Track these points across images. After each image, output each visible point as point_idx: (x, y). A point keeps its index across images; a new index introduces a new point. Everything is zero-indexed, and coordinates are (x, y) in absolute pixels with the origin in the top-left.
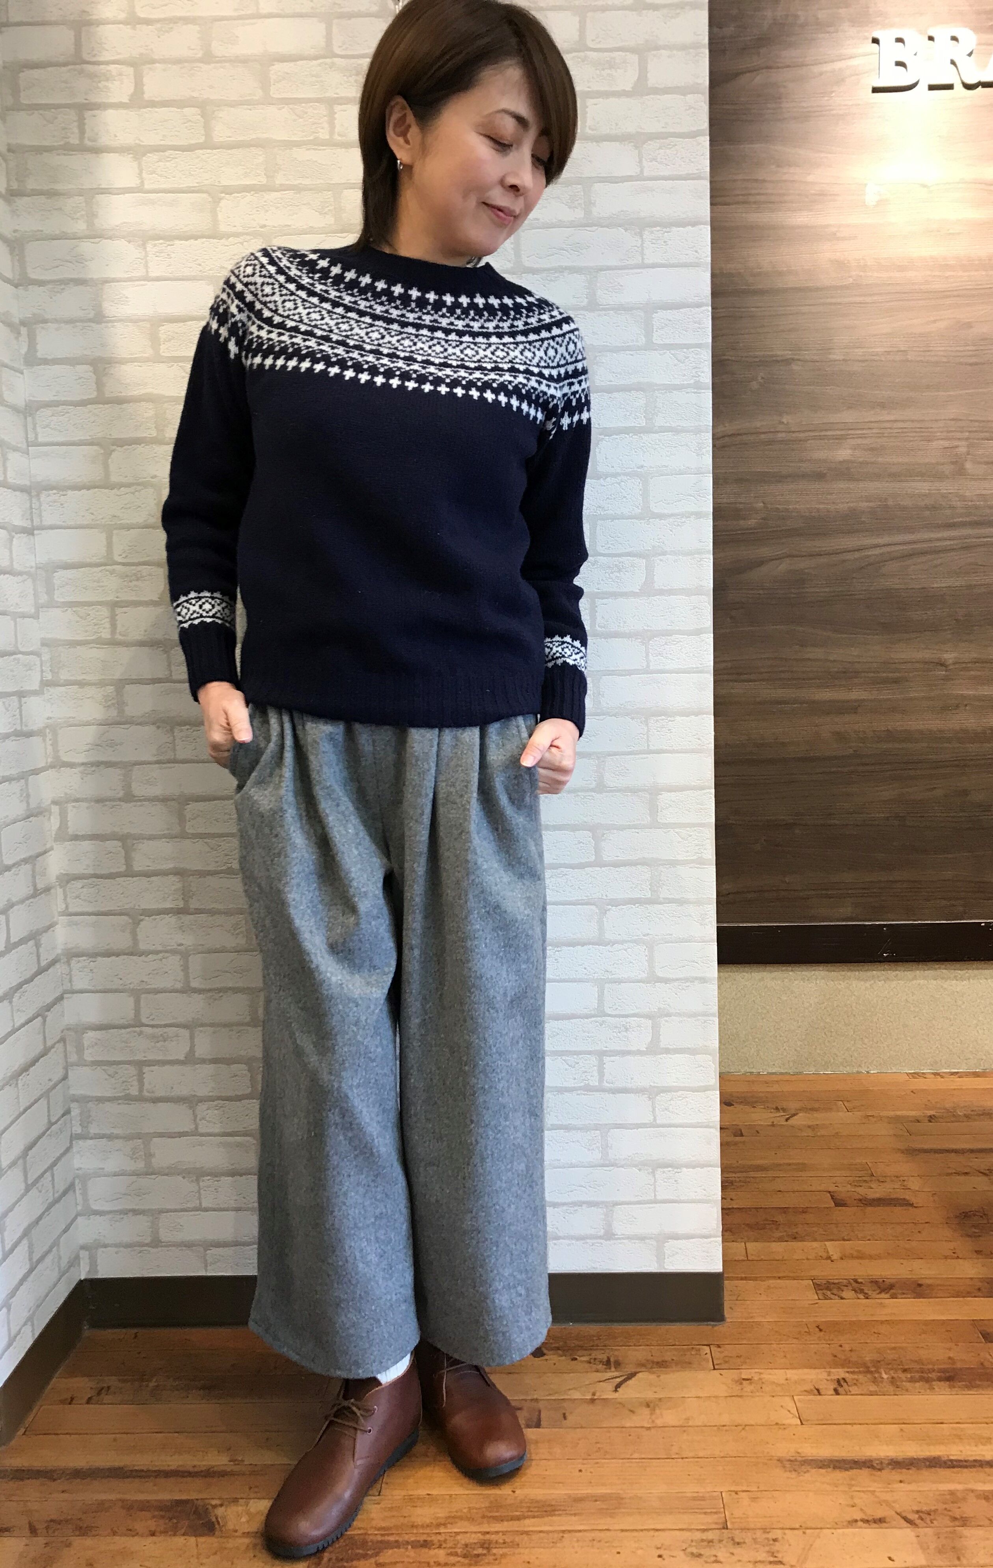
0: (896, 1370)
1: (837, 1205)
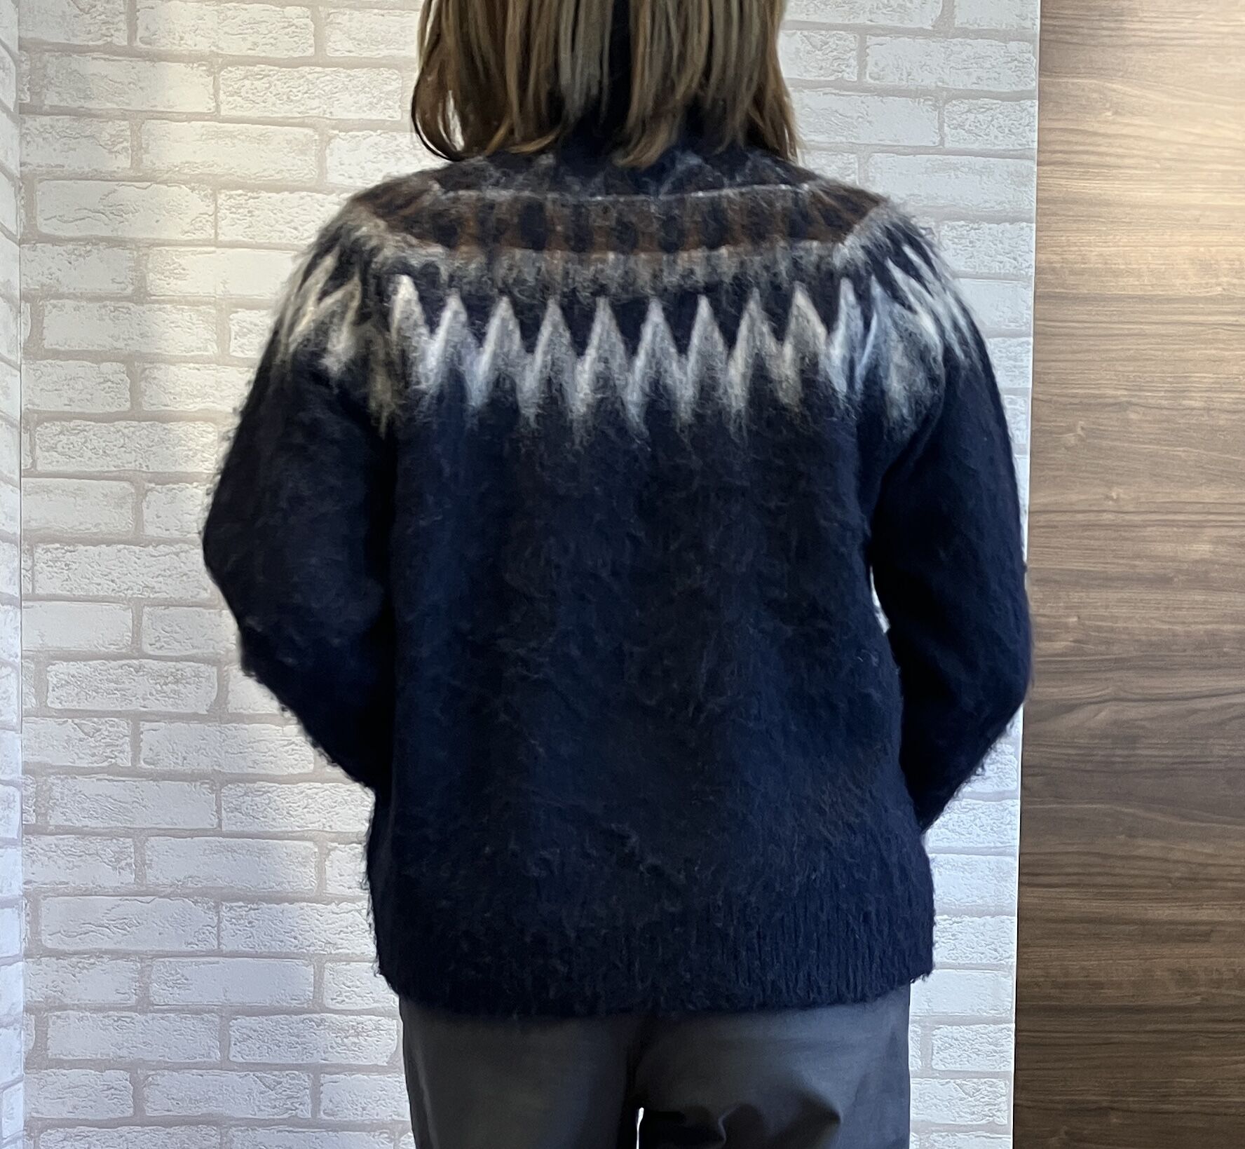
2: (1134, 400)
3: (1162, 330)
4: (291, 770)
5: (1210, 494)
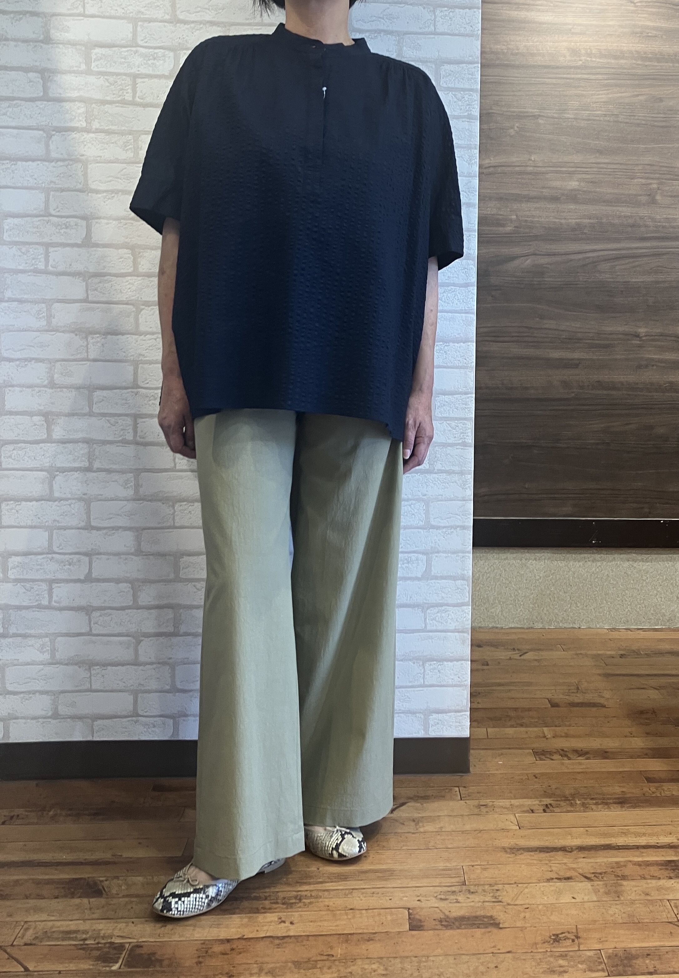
0: (586, 799)
1: (553, 706)
2: (542, 114)
3: (554, 81)
4: (122, 271)
5: (577, 158)
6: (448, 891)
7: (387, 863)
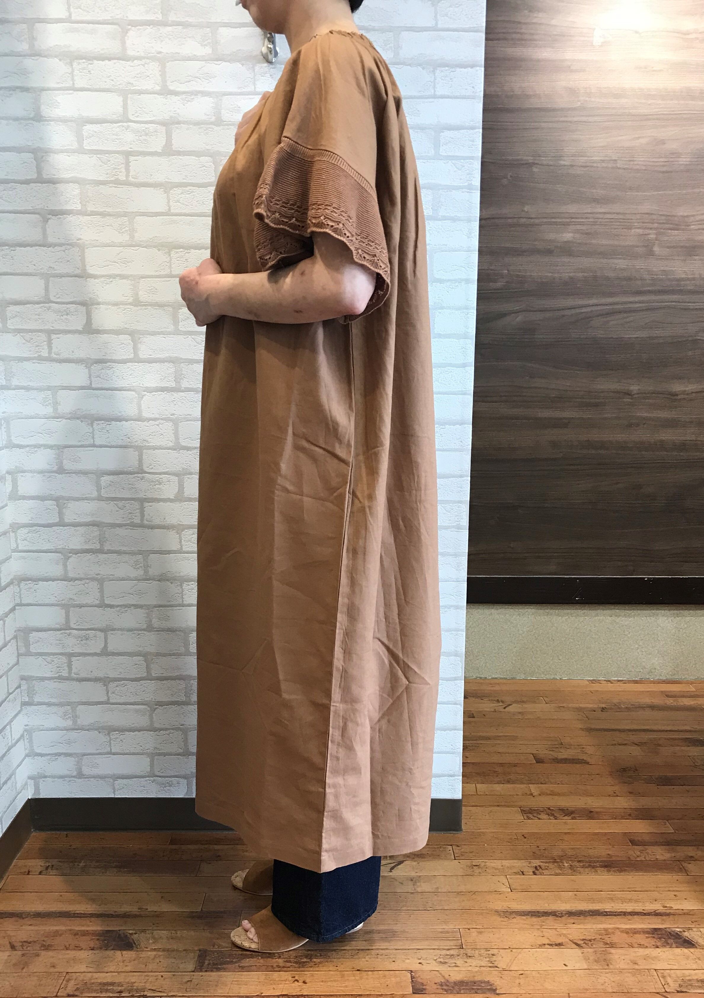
0: (574, 861)
1: (537, 762)
2: (536, 162)
5: (573, 209)
6: (447, 955)
7: (389, 924)
